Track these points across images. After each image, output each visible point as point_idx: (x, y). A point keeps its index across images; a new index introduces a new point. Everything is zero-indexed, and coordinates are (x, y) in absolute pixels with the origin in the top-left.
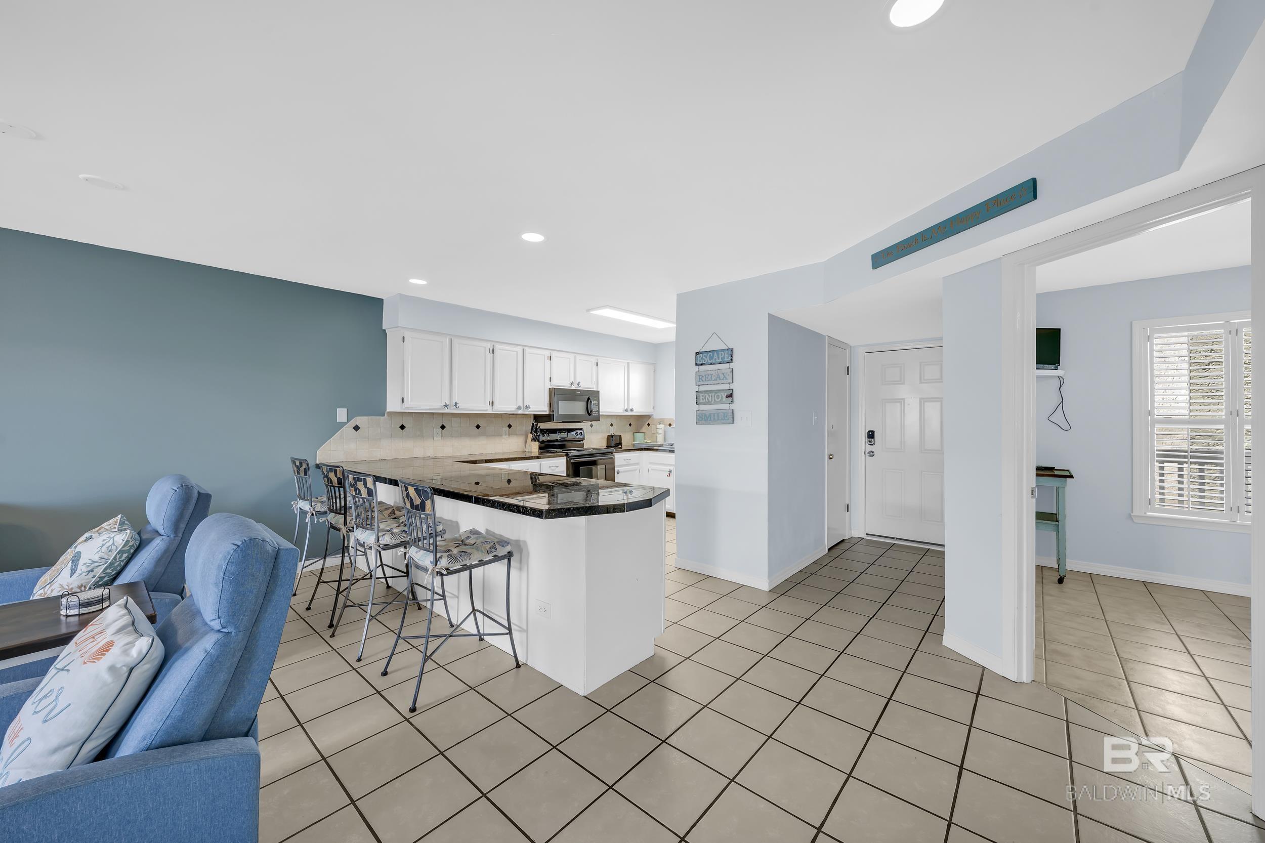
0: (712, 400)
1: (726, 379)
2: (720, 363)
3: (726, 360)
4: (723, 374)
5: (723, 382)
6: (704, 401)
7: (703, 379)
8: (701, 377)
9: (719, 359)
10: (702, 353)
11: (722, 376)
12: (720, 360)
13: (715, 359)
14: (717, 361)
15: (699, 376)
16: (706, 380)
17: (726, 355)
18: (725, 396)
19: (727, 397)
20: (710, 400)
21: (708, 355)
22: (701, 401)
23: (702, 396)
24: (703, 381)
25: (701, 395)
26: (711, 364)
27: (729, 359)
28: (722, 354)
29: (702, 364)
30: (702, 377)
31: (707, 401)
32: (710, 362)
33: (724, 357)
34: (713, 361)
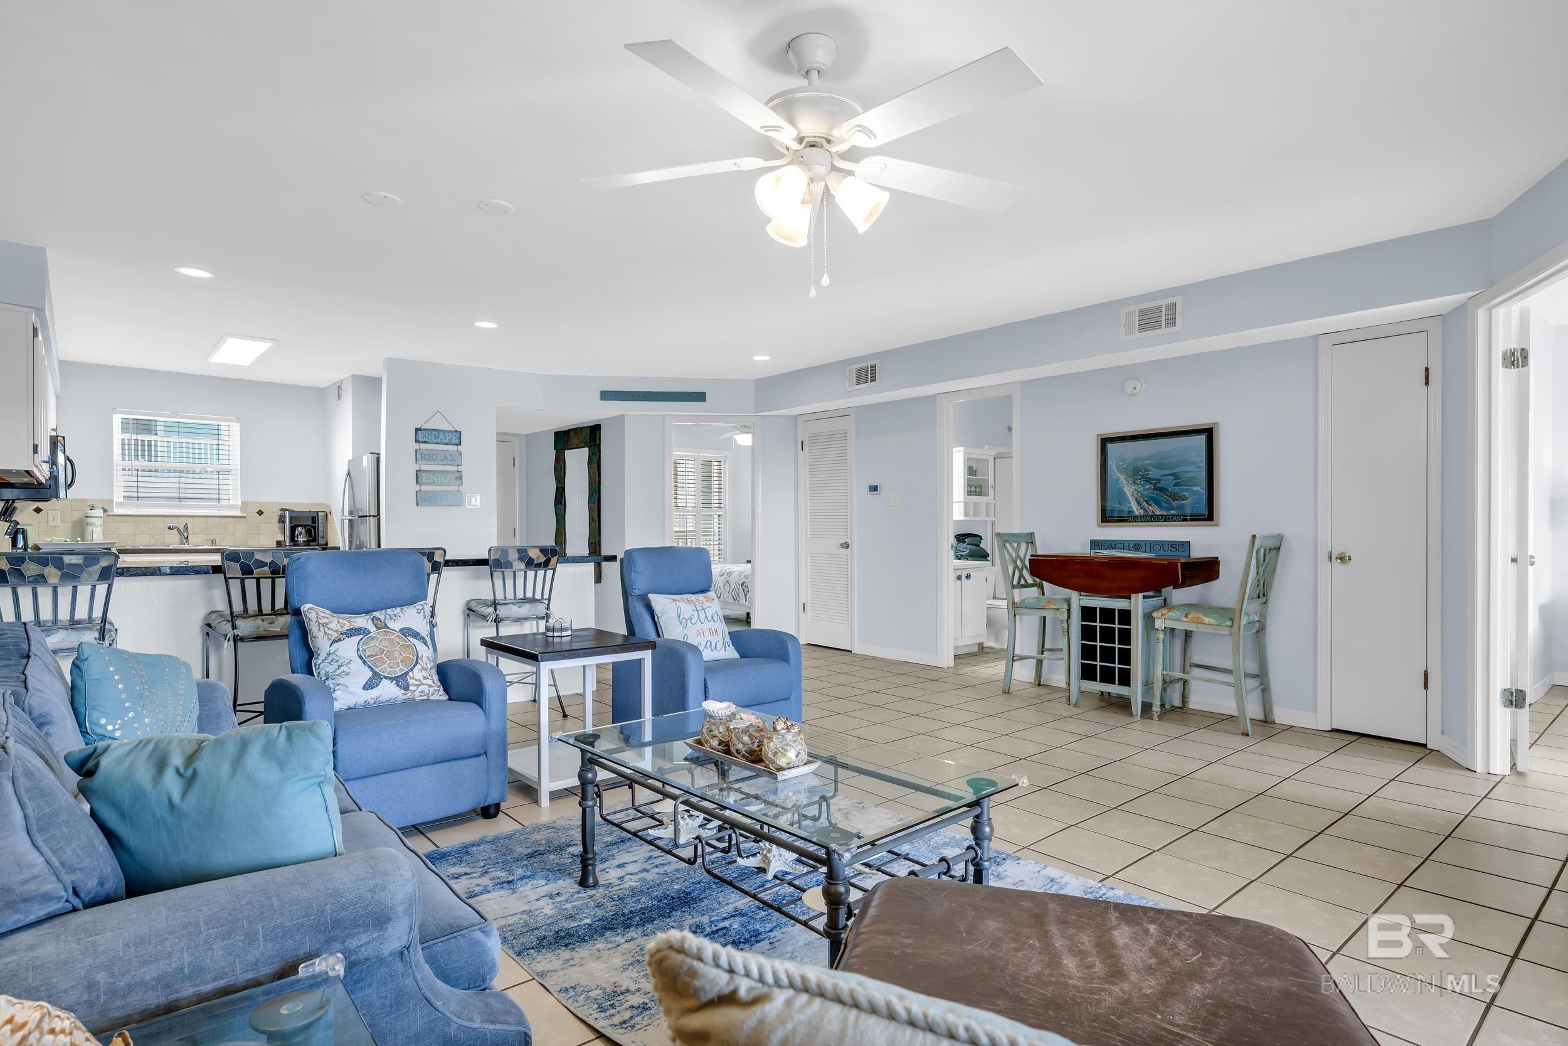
0: (438, 481)
1: (455, 461)
2: (447, 444)
3: (454, 441)
4: (451, 455)
5: (451, 463)
6: (428, 481)
7: (427, 458)
8: (423, 455)
9: (445, 439)
10: (425, 430)
11: (449, 458)
12: (447, 441)
13: (442, 439)
14: (444, 441)
15: (421, 454)
16: (430, 460)
17: (454, 437)
18: (454, 478)
19: (456, 478)
20: (436, 481)
21: (433, 434)
22: (424, 481)
23: (426, 476)
24: (426, 460)
25: (424, 475)
26: (436, 443)
27: (457, 442)
28: (449, 436)
29: (425, 442)
30: (426, 456)
31: (431, 481)
32: (436, 441)
33: (452, 438)
34: (439, 441)
